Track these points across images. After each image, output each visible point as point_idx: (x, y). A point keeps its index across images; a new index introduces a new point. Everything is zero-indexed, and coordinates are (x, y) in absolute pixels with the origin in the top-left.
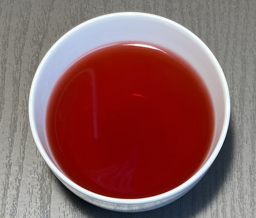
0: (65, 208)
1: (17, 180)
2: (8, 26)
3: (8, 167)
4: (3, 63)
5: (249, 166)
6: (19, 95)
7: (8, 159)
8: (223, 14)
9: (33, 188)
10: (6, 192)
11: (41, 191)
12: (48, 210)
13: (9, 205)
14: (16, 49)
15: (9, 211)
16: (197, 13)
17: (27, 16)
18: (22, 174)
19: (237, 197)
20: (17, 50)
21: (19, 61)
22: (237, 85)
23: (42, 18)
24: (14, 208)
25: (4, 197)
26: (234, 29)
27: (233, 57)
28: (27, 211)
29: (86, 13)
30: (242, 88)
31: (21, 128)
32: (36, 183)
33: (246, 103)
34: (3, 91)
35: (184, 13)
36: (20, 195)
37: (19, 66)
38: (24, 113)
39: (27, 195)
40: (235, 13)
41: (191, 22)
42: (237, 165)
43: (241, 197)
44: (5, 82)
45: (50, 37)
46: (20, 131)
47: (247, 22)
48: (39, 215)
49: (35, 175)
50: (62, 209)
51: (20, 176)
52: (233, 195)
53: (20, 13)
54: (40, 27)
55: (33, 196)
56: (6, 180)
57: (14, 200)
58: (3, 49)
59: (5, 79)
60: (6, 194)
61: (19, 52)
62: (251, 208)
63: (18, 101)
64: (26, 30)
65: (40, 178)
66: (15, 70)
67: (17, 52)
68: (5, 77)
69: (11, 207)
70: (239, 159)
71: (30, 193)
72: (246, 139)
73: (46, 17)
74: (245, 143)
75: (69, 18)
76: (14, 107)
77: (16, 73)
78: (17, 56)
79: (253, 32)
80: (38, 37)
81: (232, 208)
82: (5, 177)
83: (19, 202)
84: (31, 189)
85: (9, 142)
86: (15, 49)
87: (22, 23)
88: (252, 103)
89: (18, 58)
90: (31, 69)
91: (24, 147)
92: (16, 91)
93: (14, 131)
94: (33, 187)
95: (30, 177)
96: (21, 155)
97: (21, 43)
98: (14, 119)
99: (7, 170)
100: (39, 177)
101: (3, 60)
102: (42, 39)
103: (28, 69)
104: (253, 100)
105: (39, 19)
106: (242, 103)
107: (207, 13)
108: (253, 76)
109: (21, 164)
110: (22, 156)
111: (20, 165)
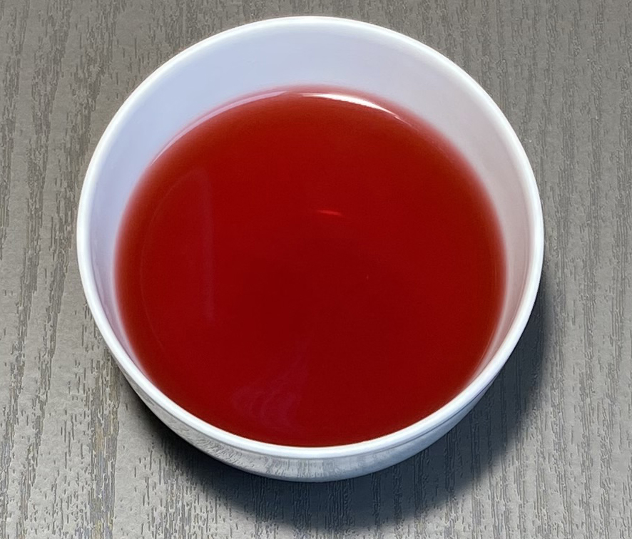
0: (148, 469)
1: (37, 402)
2: (17, 43)
3: (16, 371)
4: (7, 128)
5: (578, 376)
6: (42, 203)
7: (16, 353)
8: (521, 24)
9: (74, 420)
10: (10, 431)
11: (93, 429)
12: (109, 474)
13: (18, 459)
14: (37, 98)
15: (16, 475)
16: (461, 20)
17: (63, 21)
18: (49, 389)
19: (550, 447)
20: (40, 100)
21: (42, 125)
22: (552, 189)
23: (98, 25)
24: (30, 469)
25: (6, 443)
26: (547, 56)
27: (543, 122)
28: (58, 475)
29: (200, 16)
30: (564, 194)
31: (46, 282)
32: (81, 410)
33: (572, 230)
34: (6, 195)
35: (430, 20)
36: (43, 437)
37: (43, 137)
38: (53, 247)
39: (61, 438)
40: (549, 20)
41: (446, 40)
42: (551, 374)
43: (561, 449)
44: (9, 172)
45: (116, 71)
46: (46, 288)
47: (576, 41)
48: (89, 485)
49: (80, 391)
50: (142, 471)
51: (44, 394)
52: (542, 443)
53: (47, 13)
54: (94, 46)
55: (75, 441)
56: (11, 401)
57: (29, 450)
58: (7, 98)
59: (9, 167)
60: (10, 435)
61: (43, 104)
62: (584, 474)
63: (41, 218)
64: (61, 52)
65: (91, 399)
66: (34, 146)
67: (40, 104)
68: (9, 164)
69: (22, 466)
70: (555, 359)
71: (68, 434)
72: (572, 315)
73: (107, 25)
74: (571, 322)
75: (161, 27)
76: (31, 231)
77: (37, 153)
78: (39, 114)
79: (590, 66)
80: (88, 69)
81: (539, 472)
82: (8, 395)
83: (42, 455)
84: (69, 423)
85: (18, 313)
86: (34, 98)
87: (50, 37)
88: (586, 229)
89: (42, 118)
90: (71, 144)
91: (54, 326)
92: (36, 195)
93: (31, 287)
94: (73, 418)
95: (66, 395)
96: (46, 345)
97: (48, 83)
98: (30, 259)
99: (13, 378)
100: (87, 397)
101: (6, 123)
102: (98, 75)
103: (65, 144)
104: (589, 222)
105: (90, 28)
106: (564, 230)
107: (483, 20)
108: (590, 169)
109: (46, 365)
110: (48, 346)
111: (44, 367)
